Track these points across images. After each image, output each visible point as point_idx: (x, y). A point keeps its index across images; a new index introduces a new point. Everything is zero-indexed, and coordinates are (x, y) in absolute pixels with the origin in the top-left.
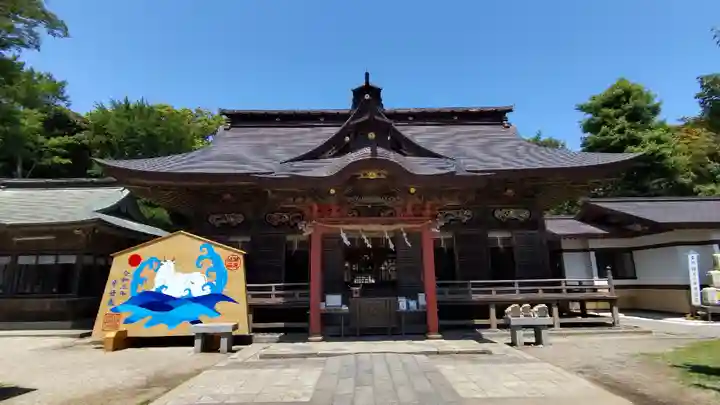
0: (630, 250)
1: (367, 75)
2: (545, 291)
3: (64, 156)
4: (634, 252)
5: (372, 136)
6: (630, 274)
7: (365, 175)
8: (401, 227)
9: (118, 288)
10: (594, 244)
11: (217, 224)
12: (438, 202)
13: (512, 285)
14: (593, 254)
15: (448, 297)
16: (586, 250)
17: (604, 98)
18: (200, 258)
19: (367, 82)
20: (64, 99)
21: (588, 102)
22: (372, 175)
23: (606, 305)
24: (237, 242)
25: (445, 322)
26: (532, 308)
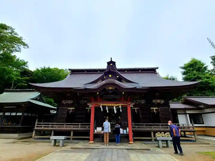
0: (201, 114)
1: (111, 58)
3: (25, 83)
4: (202, 115)
5: (110, 76)
6: (202, 123)
7: (108, 88)
8: (120, 105)
10: (188, 112)
11: (65, 103)
13: (159, 125)
14: (188, 115)
15: (136, 129)
16: (186, 114)
17: (188, 64)
19: (111, 60)
20: (27, 67)
21: (183, 66)
22: (110, 88)
23: (192, 133)
25: (135, 138)
26: (165, 134)
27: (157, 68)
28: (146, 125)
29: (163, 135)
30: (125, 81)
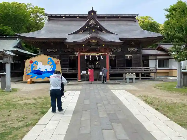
0: (168, 59)
1: (92, 8)
2: (138, 70)
4: (170, 60)
5: (94, 31)
6: (168, 66)
7: (92, 41)
8: (101, 54)
9: (28, 69)
10: (158, 57)
12: (110, 48)
13: (130, 69)
14: (158, 60)
15: (112, 72)
16: (156, 59)
18: (49, 61)
19: (92, 10)
22: (94, 41)
24: (55, 57)
25: (111, 78)
26: (132, 74)
27: (137, 15)
28: (120, 69)
29: (131, 75)
30: (105, 32)
